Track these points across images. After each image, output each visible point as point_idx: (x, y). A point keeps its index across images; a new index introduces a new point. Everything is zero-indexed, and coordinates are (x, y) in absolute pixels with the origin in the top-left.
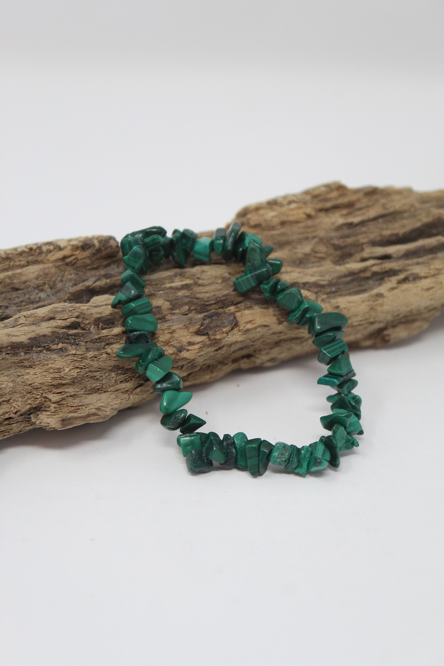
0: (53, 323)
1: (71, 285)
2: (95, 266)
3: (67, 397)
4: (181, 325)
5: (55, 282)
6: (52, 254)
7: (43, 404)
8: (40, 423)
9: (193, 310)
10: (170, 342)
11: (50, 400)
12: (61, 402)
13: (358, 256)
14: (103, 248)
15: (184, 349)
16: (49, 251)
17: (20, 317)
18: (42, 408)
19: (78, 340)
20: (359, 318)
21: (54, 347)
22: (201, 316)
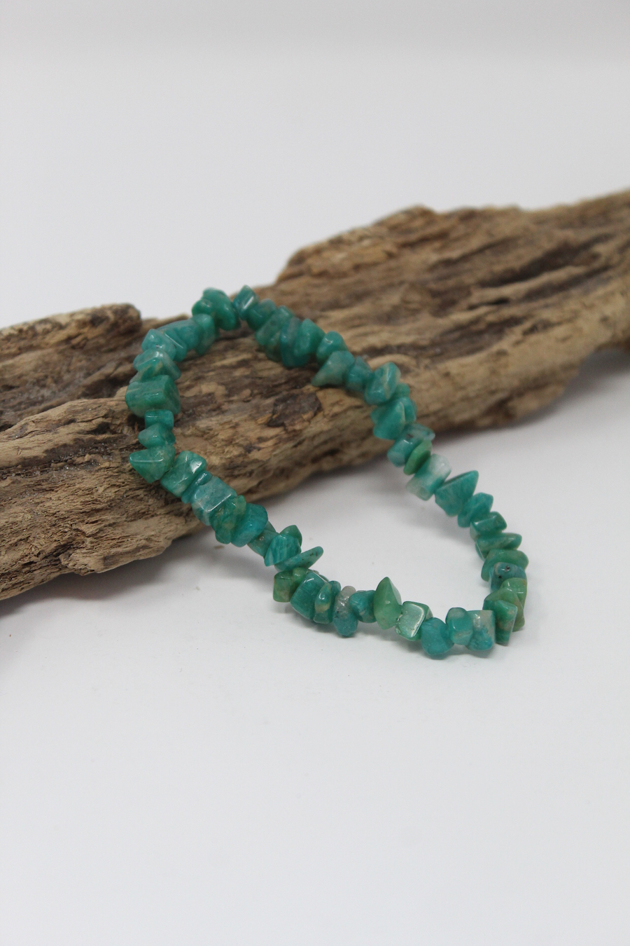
0: (74, 428)
1: (82, 374)
2: (111, 347)
3: (105, 526)
4: (246, 416)
5: (59, 373)
6: (51, 335)
7: (74, 540)
8: (74, 566)
9: (258, 394)
10: (235, 440)
11: (84, 533)
12: (99, 535)
13: (464, 304)
14: (120, 321)
15: (255, 448)
16: (46, 332)
17: (27, 424)
18: (73, 545)
19: (111, 448)
20: (477, 387)
21: (79, 460)
22: (270, 401)
